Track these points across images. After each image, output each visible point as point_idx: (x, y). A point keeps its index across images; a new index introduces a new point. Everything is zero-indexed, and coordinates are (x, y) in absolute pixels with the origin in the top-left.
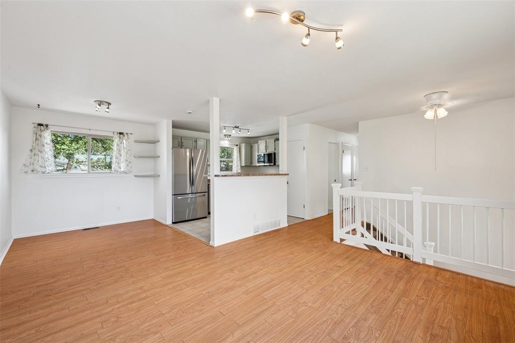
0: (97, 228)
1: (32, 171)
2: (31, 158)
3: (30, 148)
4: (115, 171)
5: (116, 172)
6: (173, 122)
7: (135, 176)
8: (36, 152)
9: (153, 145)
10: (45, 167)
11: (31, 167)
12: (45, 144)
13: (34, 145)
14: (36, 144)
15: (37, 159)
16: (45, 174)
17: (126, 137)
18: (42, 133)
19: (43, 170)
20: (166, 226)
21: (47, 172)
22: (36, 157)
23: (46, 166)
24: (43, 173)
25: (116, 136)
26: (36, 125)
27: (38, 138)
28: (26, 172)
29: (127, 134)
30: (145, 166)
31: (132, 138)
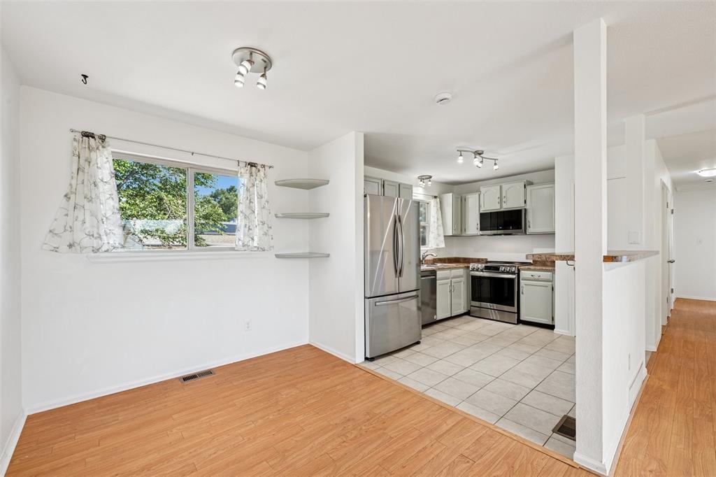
0: (209, 372)
1: (70, 246)
2: (67, 215)
3: (66, 190)
4: (243, 246)
5: (246, 248)
6: (365, 136)
7: (277, 256)
8: (80, 200)
9: (307, 191)
10: (100, 237)
11: (67, 238)
12: (98, 181)
13: (74, 182)
14: (80, 182)
15: (81, 218)
16: (98, 254)
17: (262, 173)
18: (93, 155)
19: (95, 243)
20: (355, 366)
21: (104, 248)
22: (79, 213)
23: (102, 233)
24: (96, 250)
25: (243, 170)
26: (79, 136)
27: (82, 167)
28: (56, 250)
29: (263, 166)
30: (296, 236)
31: (273, 175)
